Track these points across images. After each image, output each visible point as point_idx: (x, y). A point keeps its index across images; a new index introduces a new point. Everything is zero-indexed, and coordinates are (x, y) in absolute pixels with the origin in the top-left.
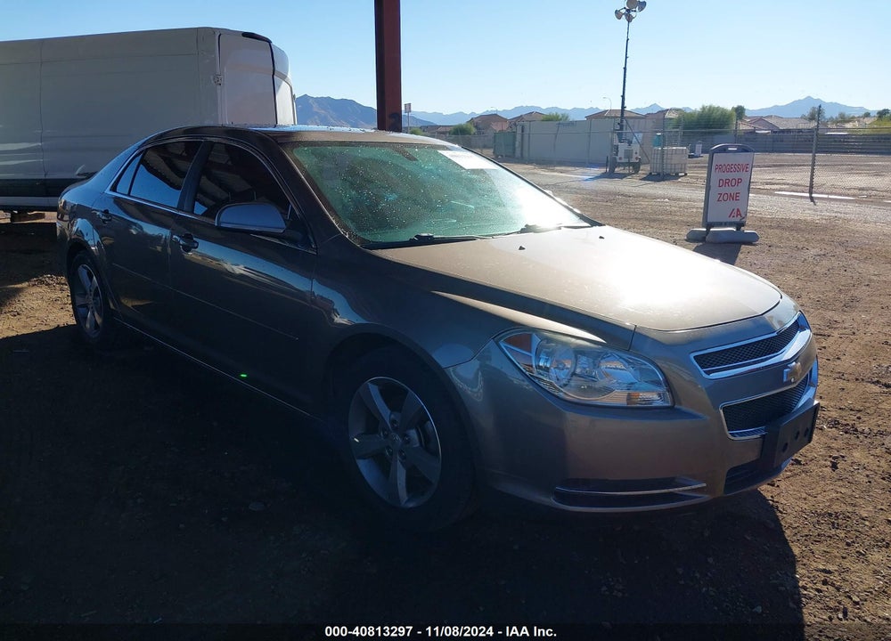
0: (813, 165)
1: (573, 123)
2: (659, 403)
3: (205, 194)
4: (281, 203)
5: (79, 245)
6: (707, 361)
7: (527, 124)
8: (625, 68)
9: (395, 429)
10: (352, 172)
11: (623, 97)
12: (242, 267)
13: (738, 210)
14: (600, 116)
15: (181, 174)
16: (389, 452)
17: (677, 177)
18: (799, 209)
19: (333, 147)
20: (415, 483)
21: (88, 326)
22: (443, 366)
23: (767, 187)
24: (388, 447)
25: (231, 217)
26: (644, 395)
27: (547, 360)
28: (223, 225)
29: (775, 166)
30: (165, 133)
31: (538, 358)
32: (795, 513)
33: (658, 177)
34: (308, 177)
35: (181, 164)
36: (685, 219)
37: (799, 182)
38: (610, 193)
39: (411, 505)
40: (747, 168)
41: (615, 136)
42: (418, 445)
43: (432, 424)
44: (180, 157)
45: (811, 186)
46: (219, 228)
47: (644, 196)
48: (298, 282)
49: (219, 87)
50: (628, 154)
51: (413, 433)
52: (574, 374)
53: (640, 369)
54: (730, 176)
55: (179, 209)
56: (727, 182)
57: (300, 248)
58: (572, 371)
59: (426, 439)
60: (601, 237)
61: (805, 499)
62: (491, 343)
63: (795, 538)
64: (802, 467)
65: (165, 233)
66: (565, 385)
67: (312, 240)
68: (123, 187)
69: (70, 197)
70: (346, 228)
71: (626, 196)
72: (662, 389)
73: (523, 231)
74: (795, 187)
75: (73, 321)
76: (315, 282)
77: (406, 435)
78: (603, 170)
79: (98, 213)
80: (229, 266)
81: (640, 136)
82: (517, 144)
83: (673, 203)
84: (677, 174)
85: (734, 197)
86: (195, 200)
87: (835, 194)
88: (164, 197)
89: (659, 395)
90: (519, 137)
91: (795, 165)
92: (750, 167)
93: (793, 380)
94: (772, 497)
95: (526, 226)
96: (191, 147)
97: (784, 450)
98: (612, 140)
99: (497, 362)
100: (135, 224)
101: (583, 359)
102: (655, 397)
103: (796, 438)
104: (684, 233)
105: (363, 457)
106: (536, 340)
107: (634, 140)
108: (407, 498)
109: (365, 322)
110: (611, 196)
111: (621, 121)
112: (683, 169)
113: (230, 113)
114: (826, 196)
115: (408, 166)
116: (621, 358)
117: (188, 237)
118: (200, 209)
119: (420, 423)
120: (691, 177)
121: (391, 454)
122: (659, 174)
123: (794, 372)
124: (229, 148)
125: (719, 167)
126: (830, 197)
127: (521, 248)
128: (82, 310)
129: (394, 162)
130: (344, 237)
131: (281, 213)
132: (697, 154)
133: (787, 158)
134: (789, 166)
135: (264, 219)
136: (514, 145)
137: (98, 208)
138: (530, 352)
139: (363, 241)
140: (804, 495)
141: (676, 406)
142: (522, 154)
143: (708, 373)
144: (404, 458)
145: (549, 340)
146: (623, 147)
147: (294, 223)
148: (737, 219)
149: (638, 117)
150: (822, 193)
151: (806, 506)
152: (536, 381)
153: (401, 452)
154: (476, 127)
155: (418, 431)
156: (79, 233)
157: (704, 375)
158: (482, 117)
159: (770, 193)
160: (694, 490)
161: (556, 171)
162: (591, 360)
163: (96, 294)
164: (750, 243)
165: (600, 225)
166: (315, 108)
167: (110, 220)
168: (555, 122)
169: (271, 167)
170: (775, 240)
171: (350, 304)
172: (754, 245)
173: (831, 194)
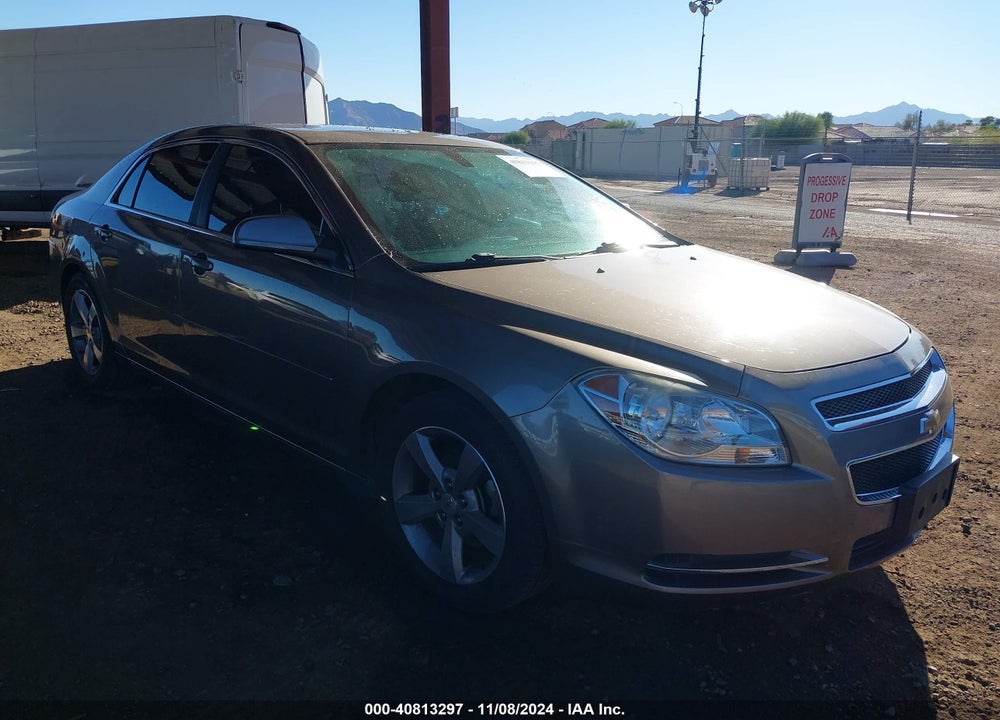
0: (913, 180)
1: (641, 131)
2: (772, 460)
3: (221, 204)
4: (313, 218)
5: (73, 267)
6: (831, 409)
7: (588, 132)
8: (700, 69)
9: (450, 490)
10: (396, 178)
11: (698, 101)
12: (266, 293)
13: (833, 228)
14: (671, 122)
15: (194, 181)
16: (441, 516)
17: (758, 191)
18: (898, 229)
19: (373, 150)
20: (474, 555)
21: (85, 360)
22: (510, 415)
23: (861, 203)
24: (441, 511)
25: (252, 233)
26: (754, 451)
27: (637, 408)
28: (242, 242)
29: (868, 180)
30: (175, 135)
31: (627, 406)
32: (925, 589)
33: (736, 191)
34: (344, 184)
35: (195, 171)
36: (769, 238)
37: (896, 198)
38: (685, 210)
39: (469, 580)
40: (844, 181)
41: (689, 145)
42: (477, 509)
43: (494, 485)
44: (195, 164)
45: (910, 203)
46: (238, 246)
47: (722, 214)
48: (333, 311)
49: (240, 85)
50: (703, 165)
51: (471, 495)
52: (669, 425)
53: (750, 419)
54: (825, 189)
55: (190, 223)
56: (821, 197)
57: (334, 270)
58: (667, 421)
59: (486, 500)
60: (692, 258)
61: (935, 572)
62: (569, 387)
63: (927, 620)
64: (929, 532)
65: (175, 252)
66: (659, 439)
67: (348, 260)
68: (126, 198)
69: (65, 210)
70: (390, 247)
71: (701, 213)
72: (777, 444)
73: (599, 250)
74: (892, 203)
75: (68, 355)
76: (352, 311)
77: (463, 497)
78: (675, 184)
79: (96, 229)
80: (251, 293)
81: (717, 145)
82: (578, 154)
83: (755, 221)
84: (758, 189)
85: (829, 214)
86: (210, 212)
87: (937, 211)
88: (174, 209)
89: (773, 451)
90: (579, 147)
91: (891, 179)
92: (847, 179)
93: (930, 432)
94: (897, 569)
95: (603, 244)
96: (206, 150)
97: (920, 517)
98: (685, 151)
99: (576, 411)
100: (142, 242)
101: (680, 406)
102: (768, 453)
103: (934, 501)
104: (771, 254)
105: (410, 523)
106: (624, 383)
107: (710, 150)
108: (463, 573)
109: (413, 360)
110: (686, 214)
111: (695, 129)
112: (765, 183)
113: (253, 111)
114: (927, 214)
115: (462, 173)
116: (726, 405)
117: (201, 258)
118: (216, 224)
119: (480, 483)
120: (774, 192)
121: (444, 519)
122: (738, 189)
123: (932, 422)
124: (251, 152)
125: (812, 180)
126: (932, 214)
127: (600, 271)
128: (79, 343)
129: (446, 167)
130: (387, 257)
131: (312, 229)
132: (779, 166)
133: (882, 171)
134: (882, 179)
135: (292, 235)
136: (574, 155)
137: (97, 222)
138: (617, 398)
139: (410, 262)
140: (934, 567)
141: (794, 464)
142: (583, 165)
143: (832, 423)
144: (460, 524)
145: (640, 383)
146: (697, 158)
147: (327, 240)
148: (832, 239)
149: (713, 124)
150: (922, 211)
151: (937, 581)
152: (625, 434)
153: (456, 516)
154: (531, 135)
155: (476, 491)
156: (75, 251)
157: (828, 425)
158: (537, 124)
159: (864, 210)
160: (814, 565)
161: (623, 185)
162: (689, 408)
163: (95, 324)
164: (846, 267)
165: (689, 244)
166: (350, 113)
167: (109, 237)
168: (620, 129)
169: (301, 174)
170: (874, 264)
171: (395, 337)
172: (851, 269)
173: (933, 211)
